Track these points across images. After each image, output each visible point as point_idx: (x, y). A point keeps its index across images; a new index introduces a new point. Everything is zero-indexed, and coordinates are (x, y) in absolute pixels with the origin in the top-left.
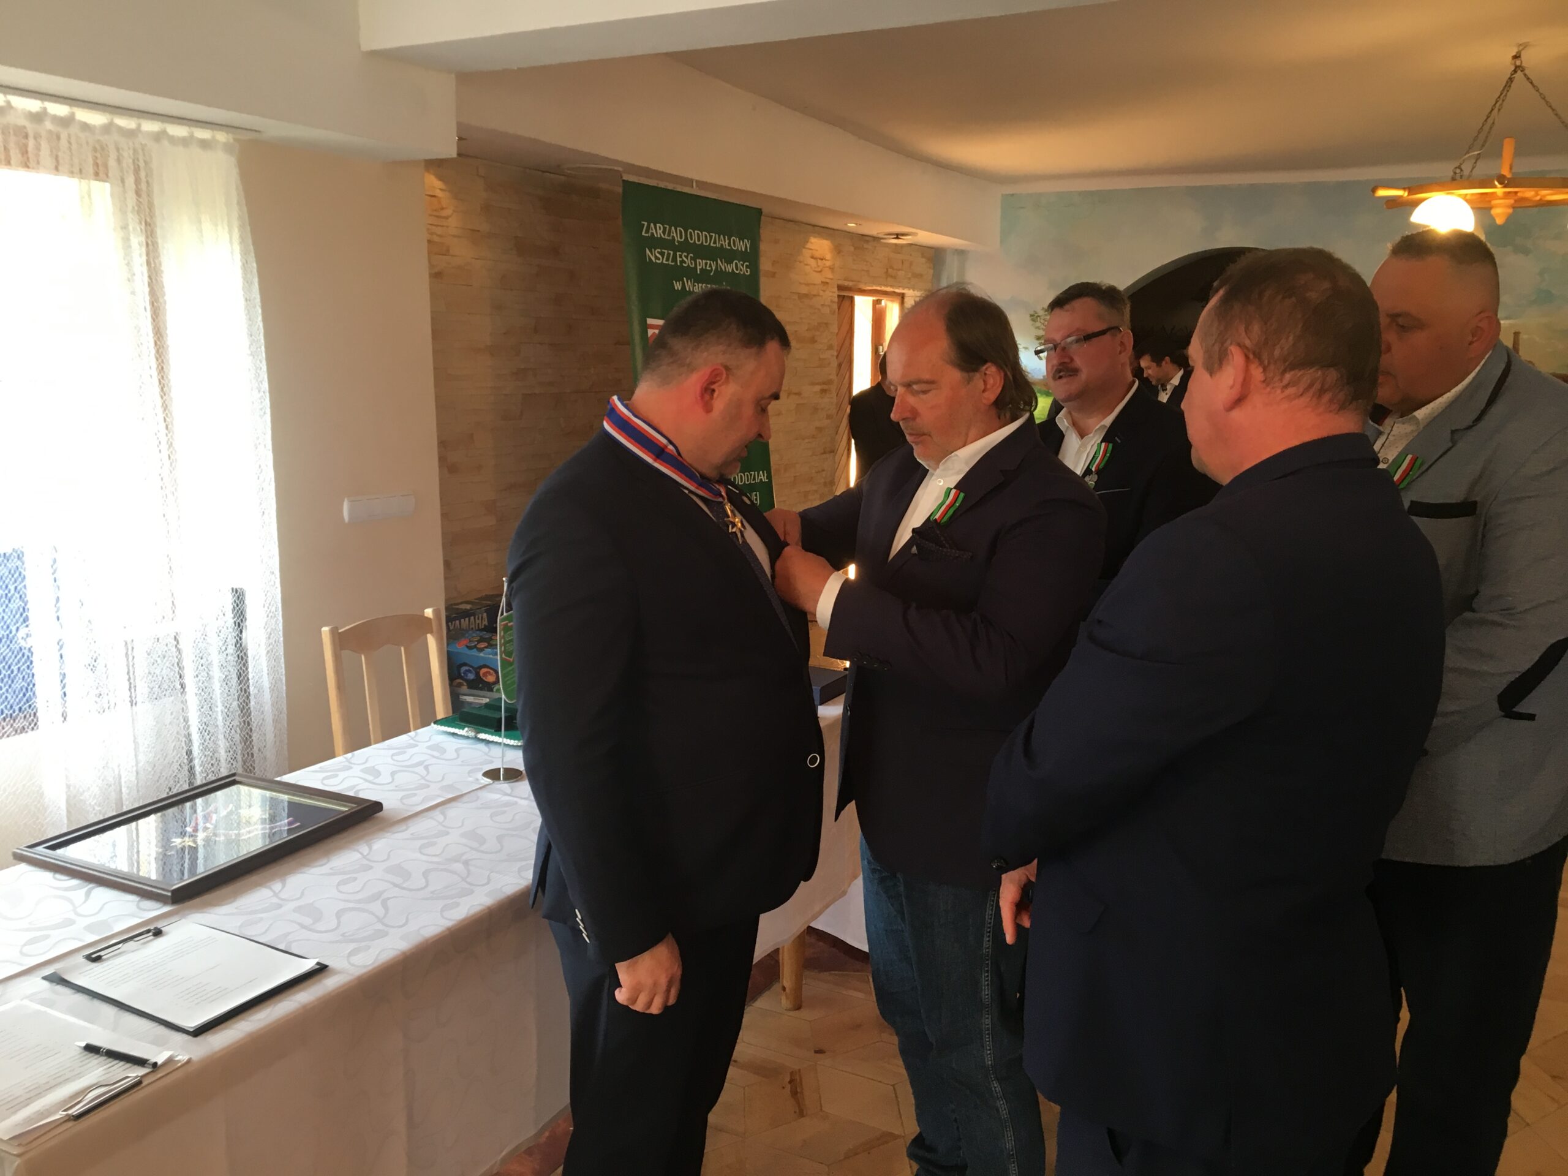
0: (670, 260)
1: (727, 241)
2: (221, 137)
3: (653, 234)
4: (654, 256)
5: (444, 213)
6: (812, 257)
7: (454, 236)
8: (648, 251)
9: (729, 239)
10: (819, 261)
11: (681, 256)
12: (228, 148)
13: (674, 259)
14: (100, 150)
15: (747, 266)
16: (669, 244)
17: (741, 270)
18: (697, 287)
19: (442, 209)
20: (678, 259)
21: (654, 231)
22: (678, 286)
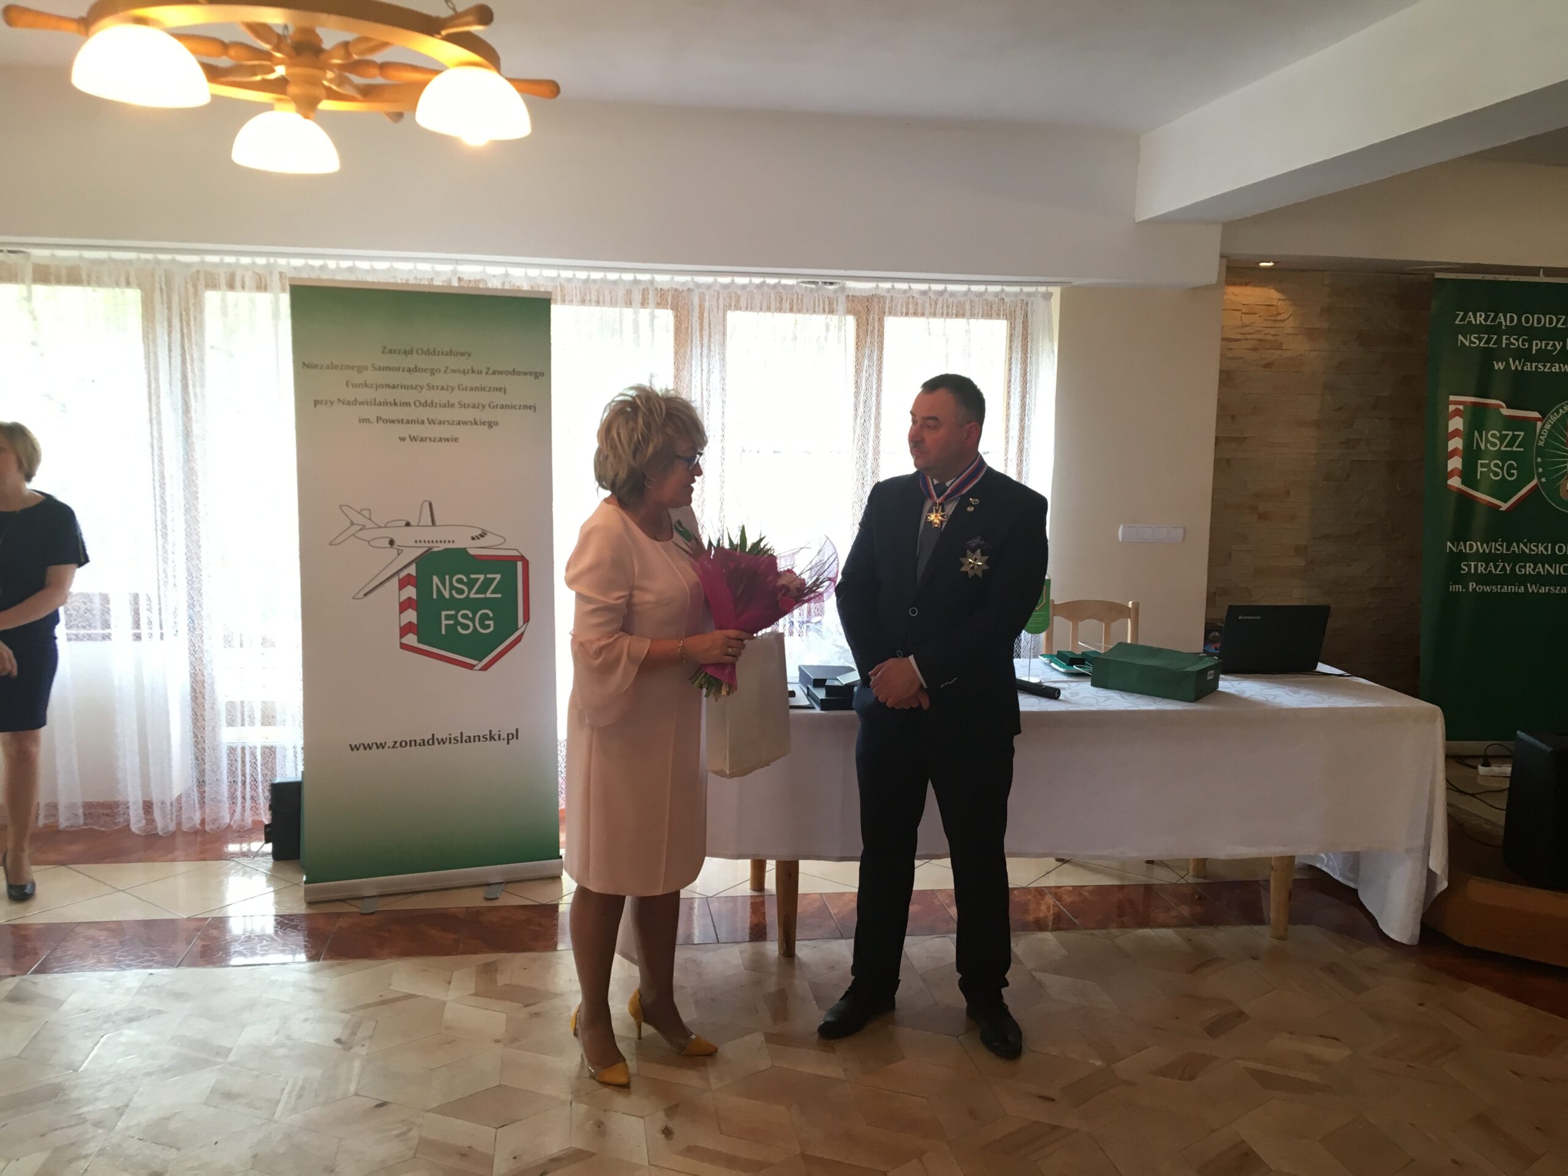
0: (1493, 342)
2: (1055, 289)
3: (1470, 321)
4: (1472, 341)
8: (1459, 337)
12: (1058, 296)
13: (1498, 342)
14: (988, 306)
16: (1494, 330)
18: (1529, 366)
20: (1504, 342)
21: (1472, 319)
22: (1499, 366)
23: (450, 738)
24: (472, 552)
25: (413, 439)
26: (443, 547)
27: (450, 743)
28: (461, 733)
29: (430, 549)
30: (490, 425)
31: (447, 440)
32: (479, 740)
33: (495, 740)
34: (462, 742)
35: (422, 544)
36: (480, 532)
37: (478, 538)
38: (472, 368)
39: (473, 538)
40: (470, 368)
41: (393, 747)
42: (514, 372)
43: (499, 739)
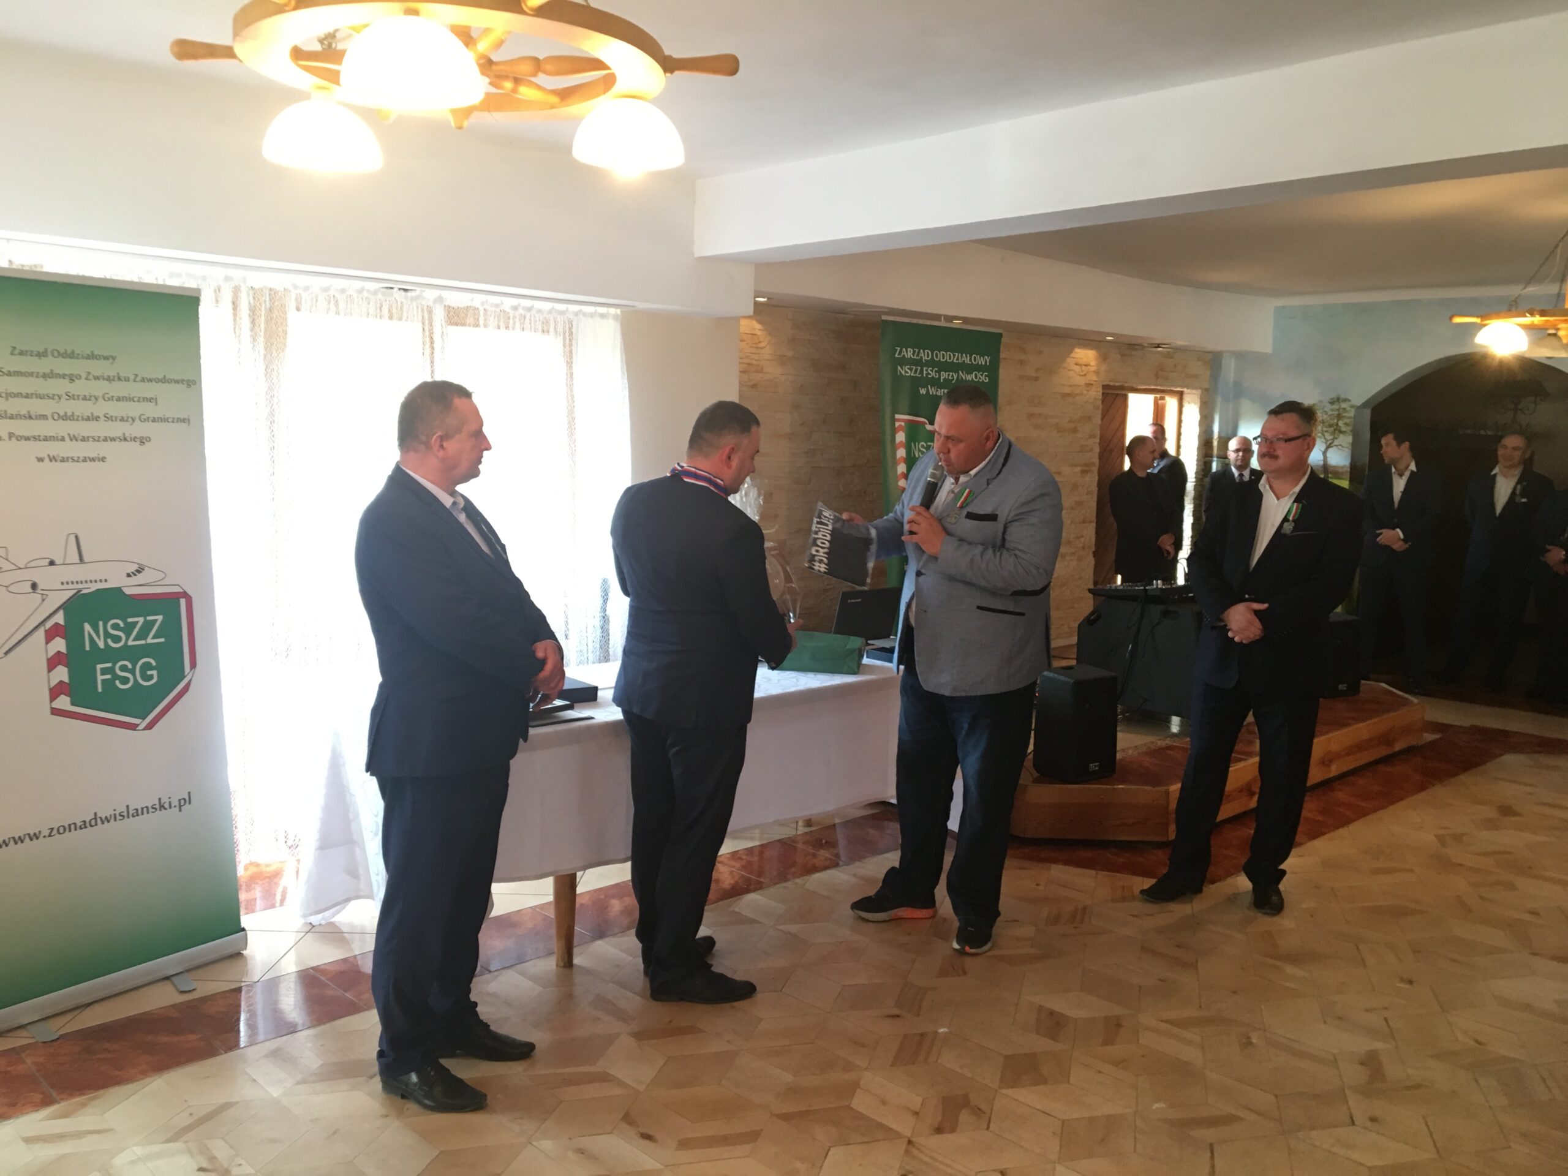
0: (918, 372)
1: (968, 358)
2: (612, 311)
3: (904, 355)
4: (905, 371)
5: (762, 345)
6: (1076, 364)
7: (767, 360)
8: (899, 368)
9: (971, 357)
10: (1083, 367)
11: (927, 370)
12: (615, 317)
13: (921, 372)
14: (546, 322)
15: (986, 376)
16: (918, 363)
17: (980, 378)
18: (939, 392)
19: (760, 342)
20: (925, 372)
21: (905, 353)
22: (923, 391)
23: (115, 814)
24: (128, 591)
25: (52, 459)
26: (94, 587)
27: (115, 820)
28: (128, 807)
29: (80, 591)
30: (143, 441)
31: (93, 460)
32: (148, 813)
33: (166, 809)
34: (128, 817)
35: (70, 586)
36: (136, 567)
37: (135, 575)
38: (118, 374)
39: (129, 575)
40: (116, 375)
41: (50, 836)
42: (164, 380)
43: (170, 807)
